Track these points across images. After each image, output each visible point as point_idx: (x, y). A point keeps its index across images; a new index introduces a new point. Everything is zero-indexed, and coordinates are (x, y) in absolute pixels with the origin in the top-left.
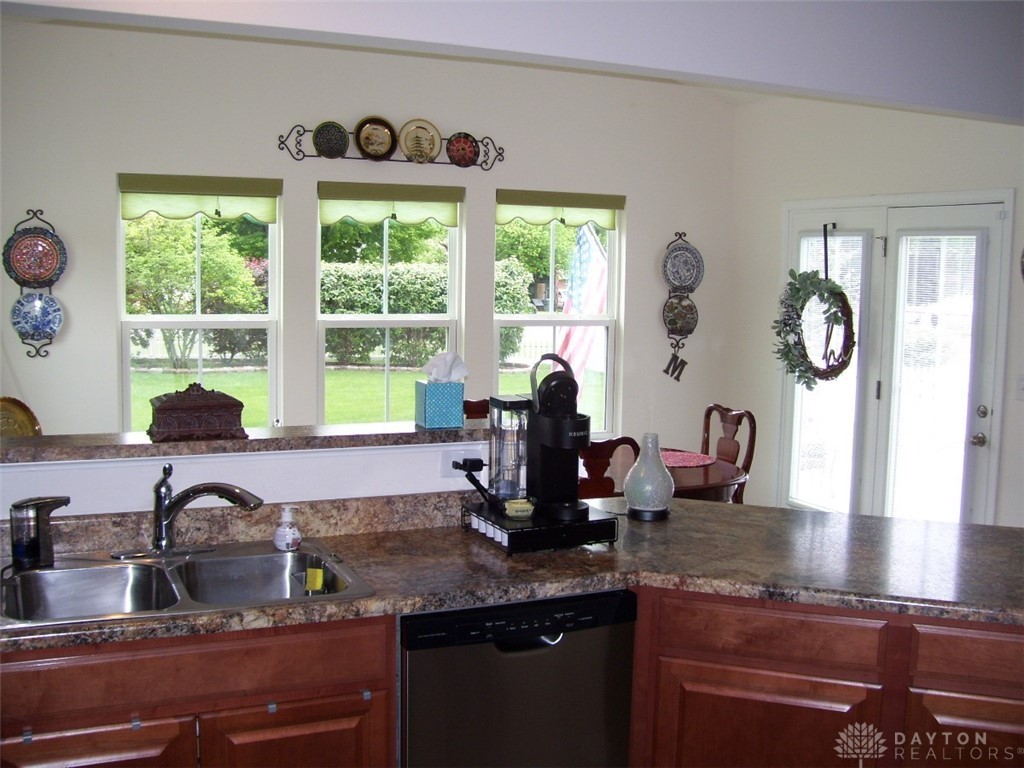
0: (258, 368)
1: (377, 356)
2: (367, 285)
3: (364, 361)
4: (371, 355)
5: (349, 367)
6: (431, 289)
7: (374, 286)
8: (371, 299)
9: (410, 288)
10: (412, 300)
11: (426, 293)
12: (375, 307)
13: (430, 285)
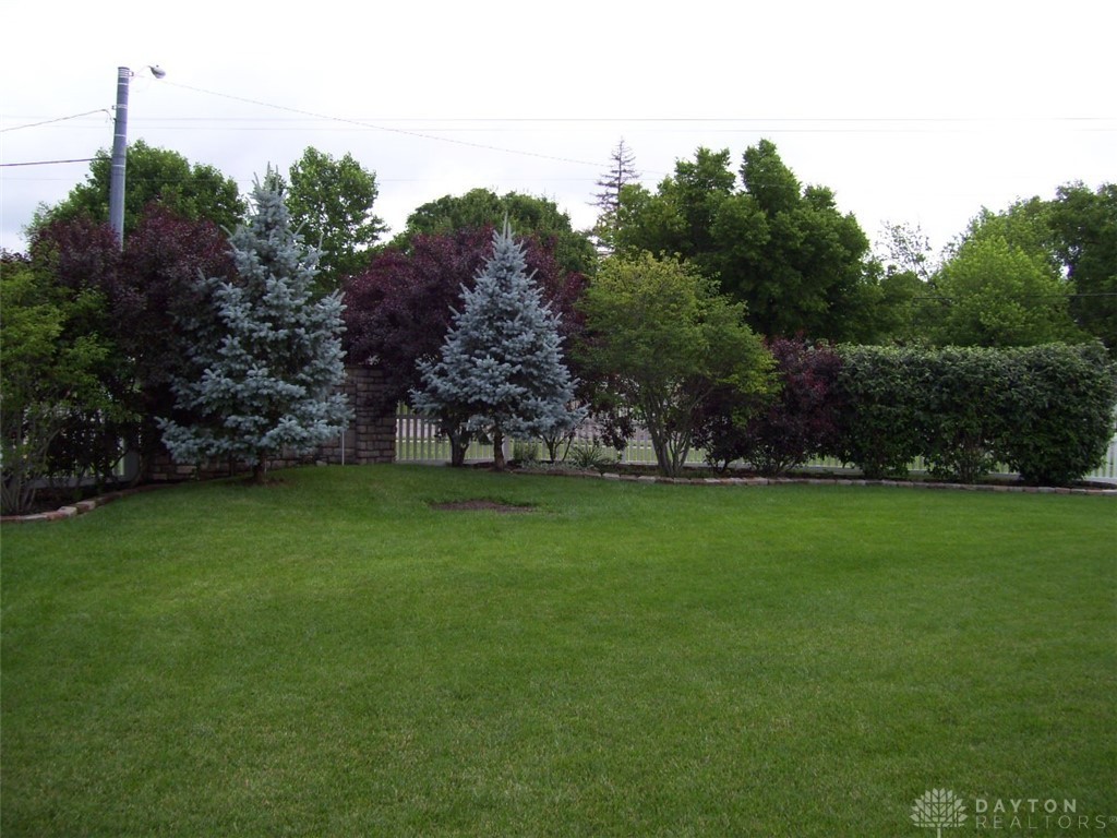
0: (772, 481)
1: (917, 469)
2: (912, 373)
3: (902, 475)
4: (909, 467)
5: (883, 481)
6: (997, 380)
7: (921, 374)
8: (917, 392)
9: (969, 377)
10: (971, 395)
11: (990, 386)
12: (923, 403)
13: (995, 374)
